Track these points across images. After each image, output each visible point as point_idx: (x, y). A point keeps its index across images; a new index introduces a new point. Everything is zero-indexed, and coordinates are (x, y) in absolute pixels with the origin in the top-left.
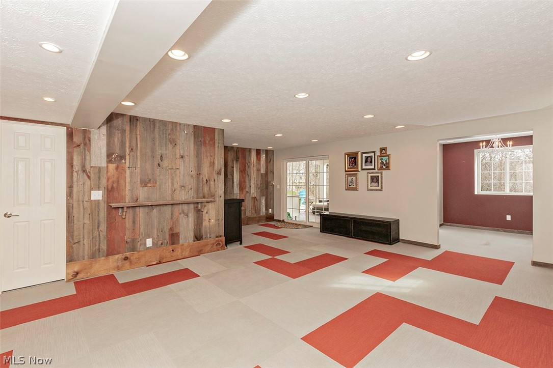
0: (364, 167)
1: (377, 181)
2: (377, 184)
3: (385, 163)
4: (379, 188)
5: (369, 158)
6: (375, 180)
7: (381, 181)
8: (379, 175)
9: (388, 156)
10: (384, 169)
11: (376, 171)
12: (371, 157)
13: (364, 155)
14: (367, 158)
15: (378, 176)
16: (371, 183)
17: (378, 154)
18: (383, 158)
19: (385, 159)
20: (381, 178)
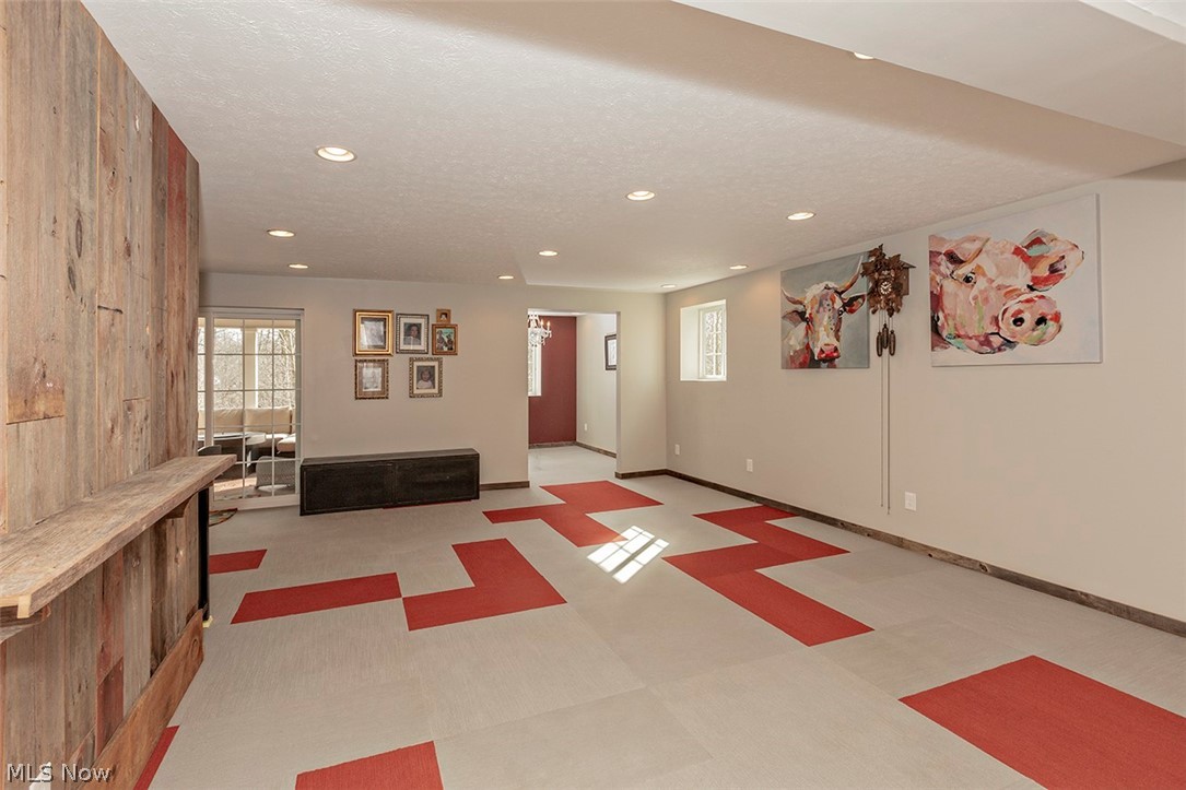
0: (403, 347)
1: (431, 377)
2: (430, 382)
3: (446, 340)
4: (436, 391)
5: (415, 328)
6: (427, 374)
7: (440, 377)
8: (436, 364)
9: (454, 327)
10: (445, 353)
11: (430, 355)
12: (418, 326)
13: (404, 320)
14: (409, 327)
15: (433, 367)
16: (418, 381)
17: (433, 321)
18: (444, 330)
19: (445, 333)
20: (440, 372)
